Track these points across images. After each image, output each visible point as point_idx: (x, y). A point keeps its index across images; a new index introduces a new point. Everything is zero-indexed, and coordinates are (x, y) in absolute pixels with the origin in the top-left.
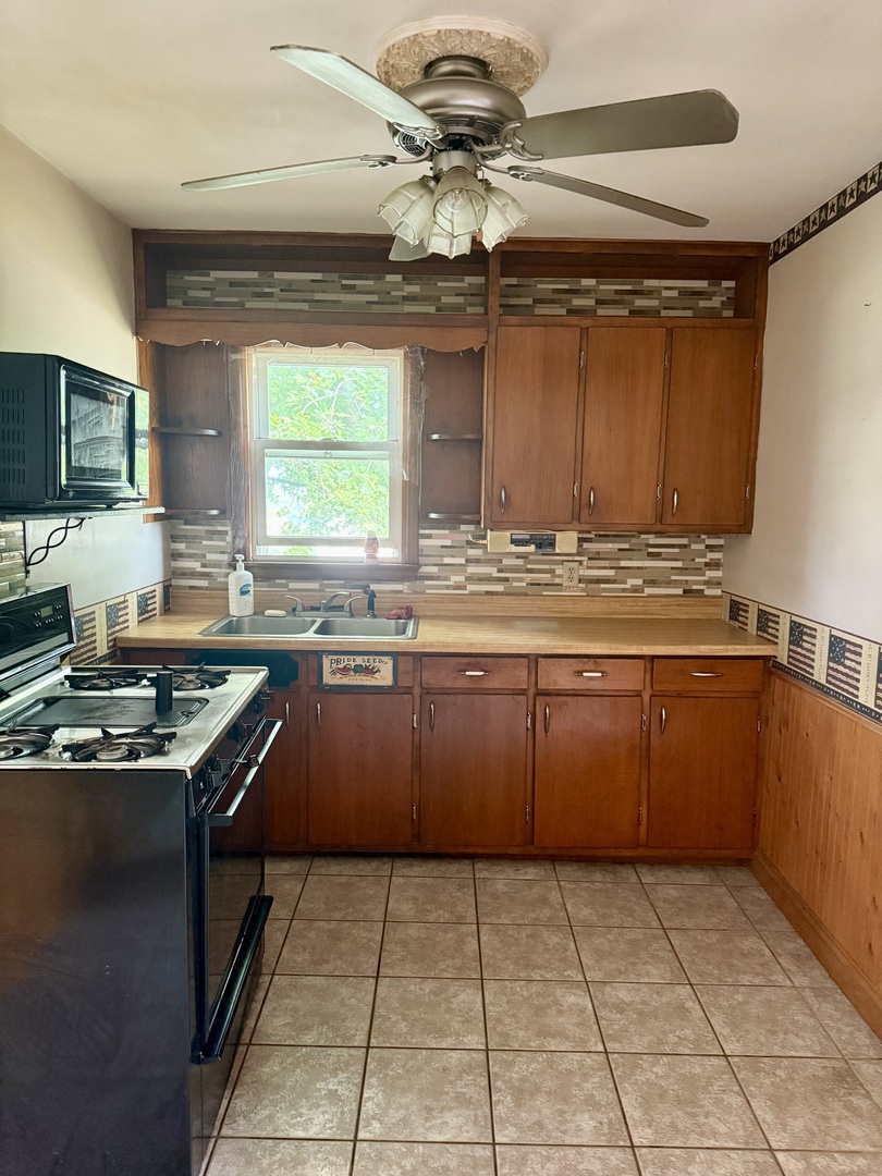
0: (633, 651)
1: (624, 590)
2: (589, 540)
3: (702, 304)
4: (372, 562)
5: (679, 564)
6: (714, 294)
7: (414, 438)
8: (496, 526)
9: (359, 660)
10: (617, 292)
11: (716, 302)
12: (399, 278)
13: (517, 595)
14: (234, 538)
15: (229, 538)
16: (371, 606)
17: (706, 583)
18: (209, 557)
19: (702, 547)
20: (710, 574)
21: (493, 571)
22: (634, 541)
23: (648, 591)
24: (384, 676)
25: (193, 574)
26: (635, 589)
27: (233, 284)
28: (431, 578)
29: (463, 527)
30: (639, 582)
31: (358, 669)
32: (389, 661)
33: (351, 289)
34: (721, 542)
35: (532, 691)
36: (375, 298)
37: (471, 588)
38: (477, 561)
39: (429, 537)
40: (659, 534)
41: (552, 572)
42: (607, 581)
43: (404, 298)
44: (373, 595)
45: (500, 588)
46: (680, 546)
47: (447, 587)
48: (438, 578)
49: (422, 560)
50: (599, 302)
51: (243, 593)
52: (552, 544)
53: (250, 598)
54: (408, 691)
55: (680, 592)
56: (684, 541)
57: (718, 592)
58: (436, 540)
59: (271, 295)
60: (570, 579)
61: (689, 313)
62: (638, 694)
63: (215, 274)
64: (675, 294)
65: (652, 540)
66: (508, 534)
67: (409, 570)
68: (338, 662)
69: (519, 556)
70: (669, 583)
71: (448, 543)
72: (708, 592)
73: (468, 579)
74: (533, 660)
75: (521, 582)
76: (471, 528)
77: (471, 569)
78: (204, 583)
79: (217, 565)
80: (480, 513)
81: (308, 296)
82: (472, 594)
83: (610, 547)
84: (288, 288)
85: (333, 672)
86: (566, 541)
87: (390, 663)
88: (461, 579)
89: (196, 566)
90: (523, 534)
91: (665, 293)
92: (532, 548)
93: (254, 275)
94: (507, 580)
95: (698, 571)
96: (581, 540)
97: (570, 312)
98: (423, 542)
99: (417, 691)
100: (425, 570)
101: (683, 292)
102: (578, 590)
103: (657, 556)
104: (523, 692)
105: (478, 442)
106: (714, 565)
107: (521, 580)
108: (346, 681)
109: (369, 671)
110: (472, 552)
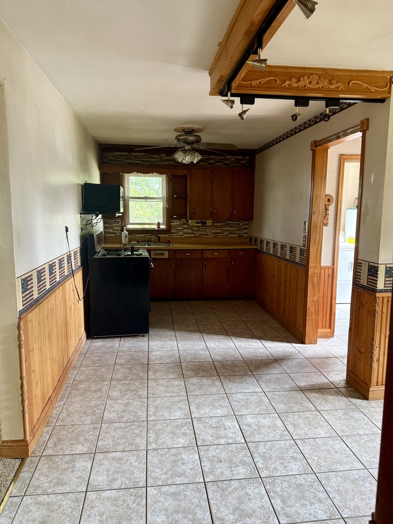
0: (225, 248)
1: (224, 236)
2: (215, 223)
3: (241, 162)
4: (159, 229)
5: (237, 229)
6: (244, 160)
7: (169, 196)
8: (191, 219)
9: (160, 252)
10: (220, 159)
11: (244, 162)
12: (165, 155)
13: (196, 237)
14: (122, 223)
15: (120, 223)
16: (159, 240)
17: (244, 233)
18: (115, 228)
19: (243, 224)
20: (245, 231)
21: (190, 231)
22: (226, 223)
23: (230, 236)
24: (166, 255)
25: (110, 233)
26: (227, 235)
27: (121, 156)
28: (174, 233)
29: (182, 220)
30: (228, 233)
31: (160, 254)
32: (167, 252)
33: (152, 157)
34: (247, 223)
35: (202, 258)
36: (158, 160)
37: (184, 236)
38: (186, 228)
39: (173, 222)
40: (232, 221)
41: (205, 231)
42: (220, 233)
43: (166, 160)
44: (159, 237)
45: (192, 235)
46: (237, 224)
47: (178, 235)
48: (176, 233)
49: (172, 228)
50: (216, 162)
51: (126, 237)
52: (206, 223)
53: (127, 239)
54: (172, 259)
55: (237, 236)
56: (238, 223)
57: (247, 236)
58: (175, 223)
59: (131, 159)
60: (210, 233)
61: (238, 165)
62: (227, 258)
63: (116, 153)
64: (234, 160)
65: (231, 222)
66: (195, 221)
67: (168, 231)
68: (155, 252)
69: (197, 227)
70: (235, 234)
71: (179, 224)
72: (244, 236)
73: (184, 233)
74: (202, 251)
75: (197, 234)
76: (184, 220)
77: (185, 231)
78: (114, 235)
79: (117, 230)
80: (187, 215)
81: (141, 159)
82: (185, 237)
83: (221, 224)
84: (136, 157)
85: (154, 255)
86: (209, 222)
87: (168, 252)
88: (182, 233)
89: (111, 231)
90: (199, 221)
91: (232, 160)
92: (201, 224)
93: (126, 153)
94: (194, 233)
95: (242, 230)
96: (213, 223)
97: (208, 164)
98: (172, 224)
99: (174, 259)
100: (173, 231)
101: (237, 159)
102: (212, 236)
103: (232, 227)
104: (200, 259)
105: (186, 198)
106: (246, 229)
107: (198, 233)
108: (157, 257)
109: (162, 254)
110: (185, 226)
